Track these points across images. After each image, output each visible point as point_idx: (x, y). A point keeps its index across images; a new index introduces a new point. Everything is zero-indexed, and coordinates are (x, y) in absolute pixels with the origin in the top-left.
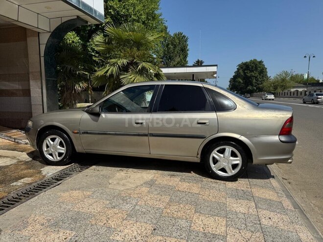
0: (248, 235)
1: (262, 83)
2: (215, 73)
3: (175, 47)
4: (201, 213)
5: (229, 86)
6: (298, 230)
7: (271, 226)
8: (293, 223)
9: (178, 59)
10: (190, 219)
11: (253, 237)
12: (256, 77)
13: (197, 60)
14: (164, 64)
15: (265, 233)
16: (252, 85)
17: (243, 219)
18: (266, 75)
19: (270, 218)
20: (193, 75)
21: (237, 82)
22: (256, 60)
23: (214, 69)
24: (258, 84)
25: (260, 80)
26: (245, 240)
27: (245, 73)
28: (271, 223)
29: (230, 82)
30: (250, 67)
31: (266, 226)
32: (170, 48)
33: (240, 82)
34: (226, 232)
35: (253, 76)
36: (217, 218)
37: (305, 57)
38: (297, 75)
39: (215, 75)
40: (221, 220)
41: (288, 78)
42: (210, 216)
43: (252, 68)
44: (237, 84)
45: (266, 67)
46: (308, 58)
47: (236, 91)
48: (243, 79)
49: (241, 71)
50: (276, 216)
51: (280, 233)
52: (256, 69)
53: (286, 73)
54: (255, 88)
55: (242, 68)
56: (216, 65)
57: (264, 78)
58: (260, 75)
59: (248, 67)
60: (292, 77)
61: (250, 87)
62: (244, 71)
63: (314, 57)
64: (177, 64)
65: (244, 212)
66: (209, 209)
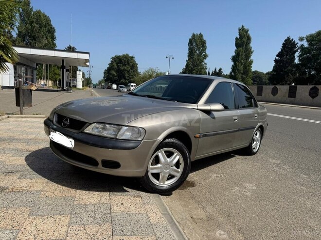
0: (95, 229)
1: (133, 78)
2: (87, 61)
3: (41, 26)
4: (37, 215)
5: (104, 78)
6: (149, 210)
7: (122, 213)
8: (144, 204)
9: (44, 41)
10: (18, 227)
11: (100, 230)
12: (128, 72)
13: (68, 46)
14: (27, 44)
15: (114, 222)
16: (125, 79)
17: (92, 211)
18: (137, 70)
19: (122, 204)
20: (63, 61)
21: (111, 74)
22: (128, 55)
23: (86, 57)
24: (130, 78)
25: (131, 74)
26: (89, 237)
27: (118, 66)
28: (123, 209)
29: (104, 73)
30: (123, 61)
31: (117, 214)
32: (34, 27)
33: (114, 75)
34: (67, 233)
35: (126, 70)
36: (58, 217)
37: (167, 57)
38: (161, 73)
39: (88, 64)
40: (64, 218)
41: (154, 75)
42: (49, 216)
43: (125, 62)
44: (111, 76)
45: (136, 62)
46: (168, 58)
47: (110, 83)
48: (116, 72)
49: (115, 64)
50: (129, 200)
51: (130, 218)
52: (128, 64)
53: (153, 71)
54: (128, 81)
55: (115, 61)
56: (88, 53)
57: (135, 73)
58: (132, 70)
59: (121, 61)
60: (157, 74)
61: (123, 80)
62: (117, 64)
63: (173, 58)
64: (44, 47)
65: (95, 202)
66: (50, 208)
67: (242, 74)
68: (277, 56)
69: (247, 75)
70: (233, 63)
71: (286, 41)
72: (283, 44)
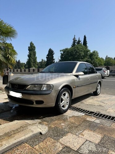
67: (33, 63)
68: (47, 56)
69: (35, 63)
70: (28, 58)
71: (49, 50)
72: (49, 51)
